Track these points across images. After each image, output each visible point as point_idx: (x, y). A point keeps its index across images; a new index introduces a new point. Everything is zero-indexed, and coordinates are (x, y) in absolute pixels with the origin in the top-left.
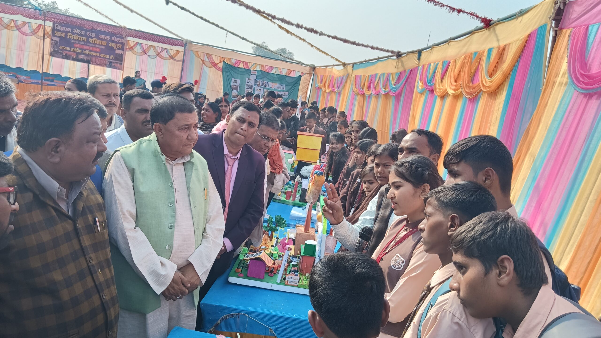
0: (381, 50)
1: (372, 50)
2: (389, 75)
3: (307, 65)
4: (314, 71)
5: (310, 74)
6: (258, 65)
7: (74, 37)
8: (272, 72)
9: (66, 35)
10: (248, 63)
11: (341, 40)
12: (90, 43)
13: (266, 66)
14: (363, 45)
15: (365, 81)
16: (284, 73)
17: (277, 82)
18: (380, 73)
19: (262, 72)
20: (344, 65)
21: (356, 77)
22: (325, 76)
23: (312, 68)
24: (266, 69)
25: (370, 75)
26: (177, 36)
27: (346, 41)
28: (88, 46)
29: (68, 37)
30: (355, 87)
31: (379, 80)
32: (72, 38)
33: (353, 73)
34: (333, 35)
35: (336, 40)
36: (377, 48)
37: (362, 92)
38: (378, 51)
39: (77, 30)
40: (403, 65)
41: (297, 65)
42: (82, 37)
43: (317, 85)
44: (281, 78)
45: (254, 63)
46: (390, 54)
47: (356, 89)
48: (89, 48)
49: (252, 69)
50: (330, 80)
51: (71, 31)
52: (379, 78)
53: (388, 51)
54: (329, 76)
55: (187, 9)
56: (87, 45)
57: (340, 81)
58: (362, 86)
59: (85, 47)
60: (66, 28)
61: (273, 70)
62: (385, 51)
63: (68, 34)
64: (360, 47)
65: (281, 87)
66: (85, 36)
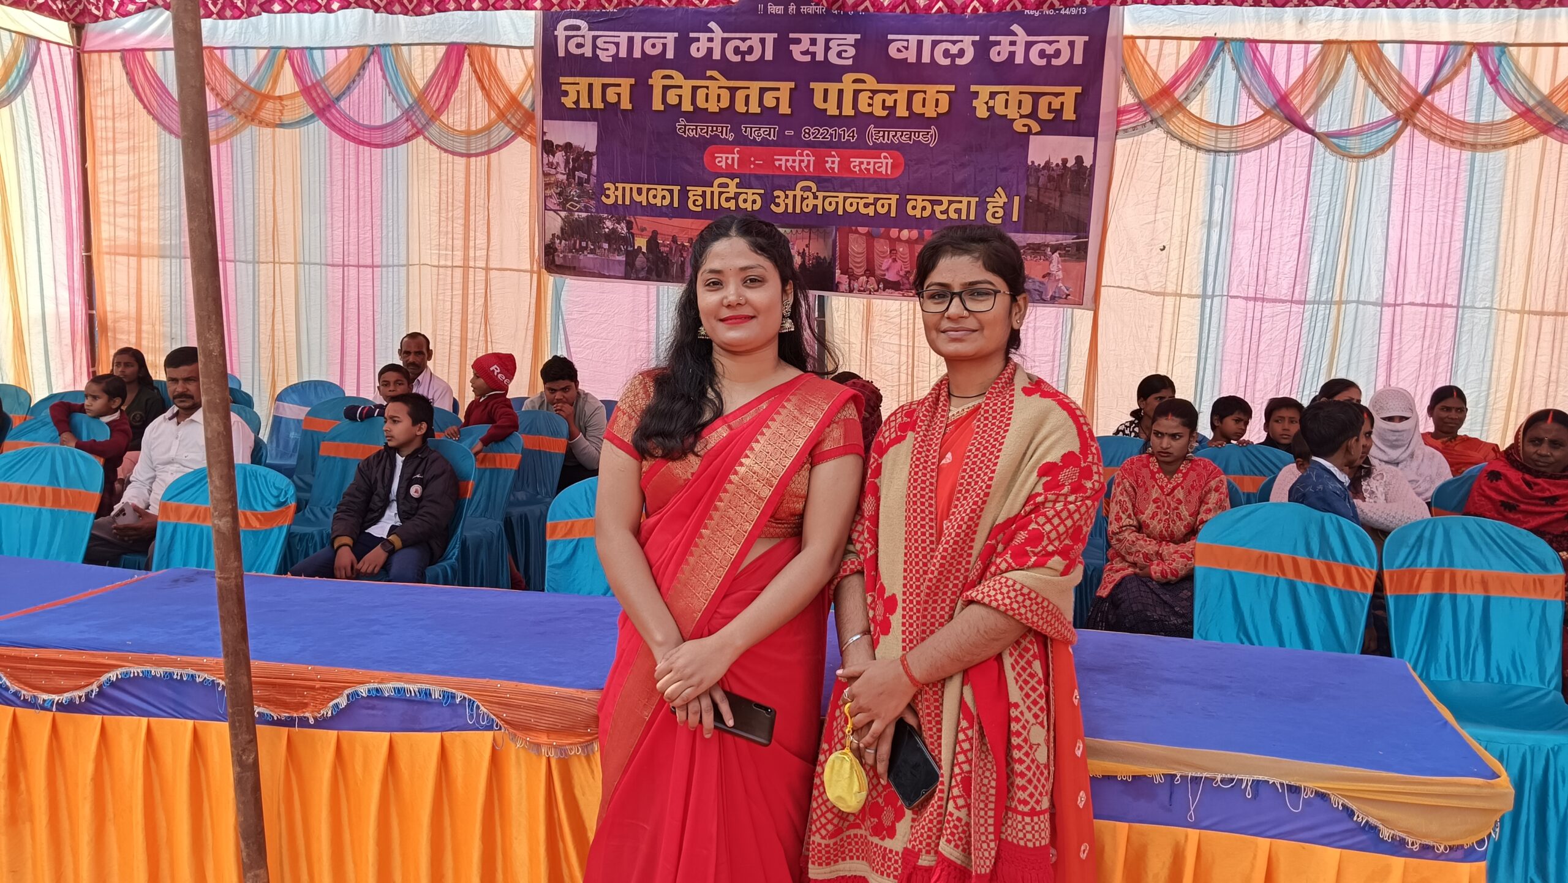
7: (701, 94)
12: (821, 118)
28: (810, 145)
29: (657, 105)
32: (686, 107)
39: (718, 33)
48: (820, 163)
51: (670, 55)
56: (794, 145)
59: (784, 162)
60: (638, 36)
63: (657, 80)
66: (779, 67)
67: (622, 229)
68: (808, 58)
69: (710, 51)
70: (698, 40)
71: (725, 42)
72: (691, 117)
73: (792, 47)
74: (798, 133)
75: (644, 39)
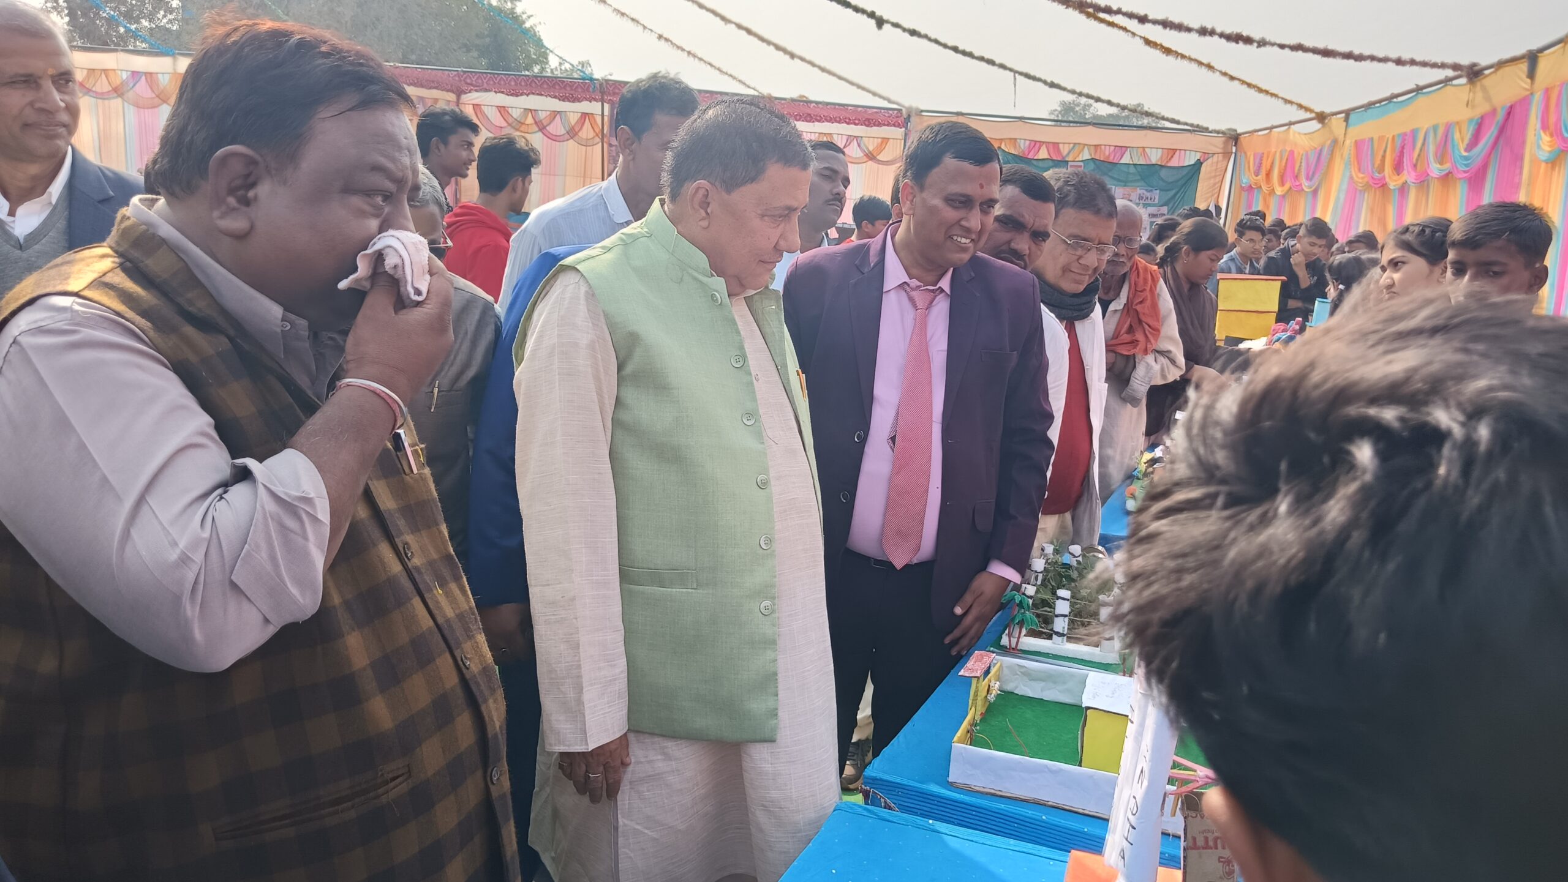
0: (1424, 64)
1: (1400, 68)
2: (1448, 128)
3: (1218, 132)
4: (1236, 145)
5: (1227, 154)
6: (1086, 147)
8: (1122, 161)
10: (1061, 146)
11: (1315, 51)
13: (1107, 147)
14: (1373, 58)
15: (1385, 151)
16: (1155, 157)
17: (1139, 184)
18: (1426, 126)
19: (1097, 162)
20: (1321, 117)
21: (1358, 145)
22: (1269, 153)
23: (1231, 138)
24: (1107, 153)
25: (1399, 135)
26: (890, 101)
27: (1327, 53)
30: (1356, 169)
31: (1423, 144)
33: (1347, 136)
34: (1293, 42)
35: (1300, 53)
36: (1413, 62)
37: (1379, 180)
38: (1415, 68)
40: (1488, 98)
41: (1189, 134)
43: (1244, 181)
44: (1148, 174)
45: (1075, 144)
46: (1450, 73)
47: (1362, 175)
49: (1070, 158)
50: (1284, 161)
52: (1425, 140)
53: (1443, 66)
54: (1281, 152)
55: (923, 32)
57: (1313, 158)
58: (1376, 166)
61: (1125, 156)
62: (1434, 65)
64: (1367, 64)
65: (1148, 195)
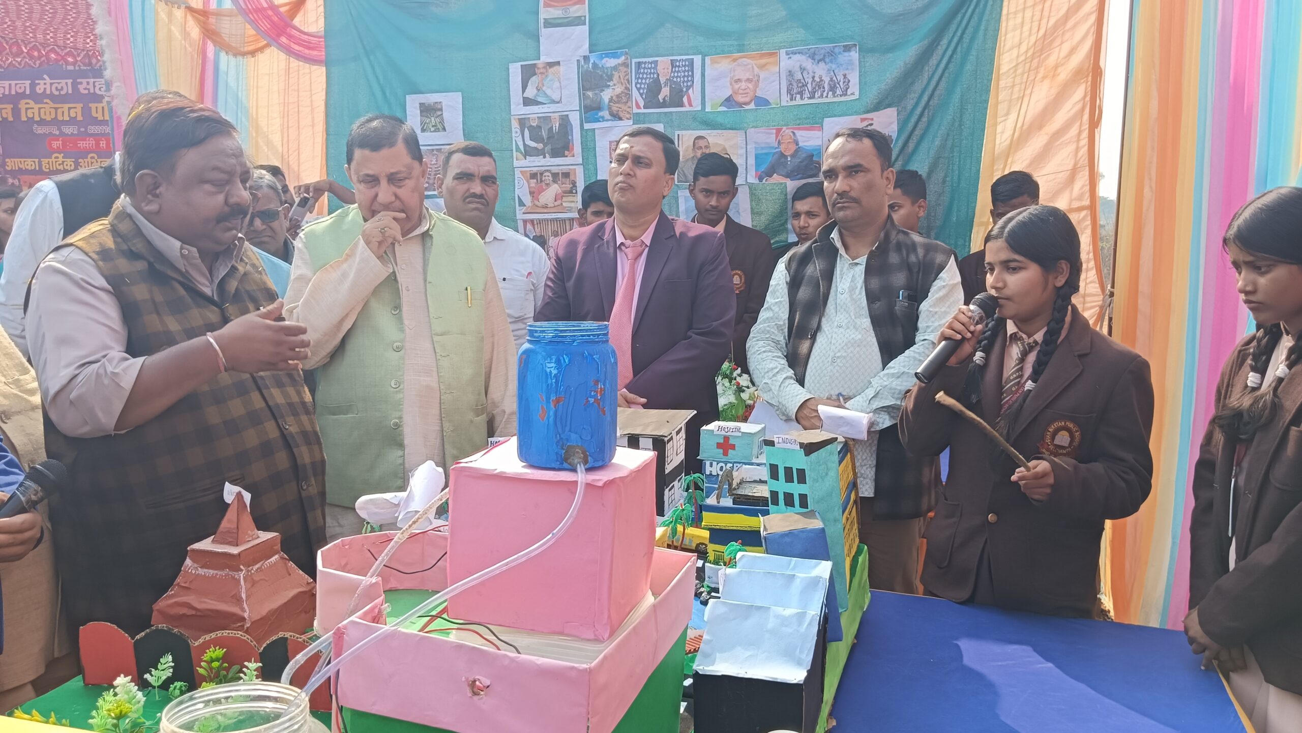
7: (42, 111)
9: (16, 112)
12: (96, 122)
28: (92, 135)
29: (24, 118)
32: (37, 118)
39: (48, 81)
42: (66, 106)
48: (98, 144)
51: (28, 92)
56: (85, 136)
59: (81, 144)
60: (13, 83)
63: (22, 105)
66: (75, 96)
67: (16, 182)
68: (86, 92)
69: (45, 89)
70: (39, 84)
71: (51, 84)
72: (37, 122)
73: (79, 86)
74: (86, 129)
75: (16, 84)
